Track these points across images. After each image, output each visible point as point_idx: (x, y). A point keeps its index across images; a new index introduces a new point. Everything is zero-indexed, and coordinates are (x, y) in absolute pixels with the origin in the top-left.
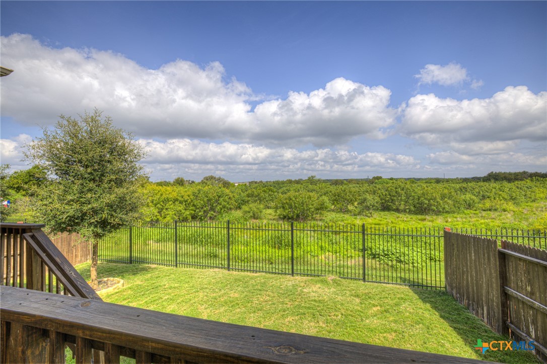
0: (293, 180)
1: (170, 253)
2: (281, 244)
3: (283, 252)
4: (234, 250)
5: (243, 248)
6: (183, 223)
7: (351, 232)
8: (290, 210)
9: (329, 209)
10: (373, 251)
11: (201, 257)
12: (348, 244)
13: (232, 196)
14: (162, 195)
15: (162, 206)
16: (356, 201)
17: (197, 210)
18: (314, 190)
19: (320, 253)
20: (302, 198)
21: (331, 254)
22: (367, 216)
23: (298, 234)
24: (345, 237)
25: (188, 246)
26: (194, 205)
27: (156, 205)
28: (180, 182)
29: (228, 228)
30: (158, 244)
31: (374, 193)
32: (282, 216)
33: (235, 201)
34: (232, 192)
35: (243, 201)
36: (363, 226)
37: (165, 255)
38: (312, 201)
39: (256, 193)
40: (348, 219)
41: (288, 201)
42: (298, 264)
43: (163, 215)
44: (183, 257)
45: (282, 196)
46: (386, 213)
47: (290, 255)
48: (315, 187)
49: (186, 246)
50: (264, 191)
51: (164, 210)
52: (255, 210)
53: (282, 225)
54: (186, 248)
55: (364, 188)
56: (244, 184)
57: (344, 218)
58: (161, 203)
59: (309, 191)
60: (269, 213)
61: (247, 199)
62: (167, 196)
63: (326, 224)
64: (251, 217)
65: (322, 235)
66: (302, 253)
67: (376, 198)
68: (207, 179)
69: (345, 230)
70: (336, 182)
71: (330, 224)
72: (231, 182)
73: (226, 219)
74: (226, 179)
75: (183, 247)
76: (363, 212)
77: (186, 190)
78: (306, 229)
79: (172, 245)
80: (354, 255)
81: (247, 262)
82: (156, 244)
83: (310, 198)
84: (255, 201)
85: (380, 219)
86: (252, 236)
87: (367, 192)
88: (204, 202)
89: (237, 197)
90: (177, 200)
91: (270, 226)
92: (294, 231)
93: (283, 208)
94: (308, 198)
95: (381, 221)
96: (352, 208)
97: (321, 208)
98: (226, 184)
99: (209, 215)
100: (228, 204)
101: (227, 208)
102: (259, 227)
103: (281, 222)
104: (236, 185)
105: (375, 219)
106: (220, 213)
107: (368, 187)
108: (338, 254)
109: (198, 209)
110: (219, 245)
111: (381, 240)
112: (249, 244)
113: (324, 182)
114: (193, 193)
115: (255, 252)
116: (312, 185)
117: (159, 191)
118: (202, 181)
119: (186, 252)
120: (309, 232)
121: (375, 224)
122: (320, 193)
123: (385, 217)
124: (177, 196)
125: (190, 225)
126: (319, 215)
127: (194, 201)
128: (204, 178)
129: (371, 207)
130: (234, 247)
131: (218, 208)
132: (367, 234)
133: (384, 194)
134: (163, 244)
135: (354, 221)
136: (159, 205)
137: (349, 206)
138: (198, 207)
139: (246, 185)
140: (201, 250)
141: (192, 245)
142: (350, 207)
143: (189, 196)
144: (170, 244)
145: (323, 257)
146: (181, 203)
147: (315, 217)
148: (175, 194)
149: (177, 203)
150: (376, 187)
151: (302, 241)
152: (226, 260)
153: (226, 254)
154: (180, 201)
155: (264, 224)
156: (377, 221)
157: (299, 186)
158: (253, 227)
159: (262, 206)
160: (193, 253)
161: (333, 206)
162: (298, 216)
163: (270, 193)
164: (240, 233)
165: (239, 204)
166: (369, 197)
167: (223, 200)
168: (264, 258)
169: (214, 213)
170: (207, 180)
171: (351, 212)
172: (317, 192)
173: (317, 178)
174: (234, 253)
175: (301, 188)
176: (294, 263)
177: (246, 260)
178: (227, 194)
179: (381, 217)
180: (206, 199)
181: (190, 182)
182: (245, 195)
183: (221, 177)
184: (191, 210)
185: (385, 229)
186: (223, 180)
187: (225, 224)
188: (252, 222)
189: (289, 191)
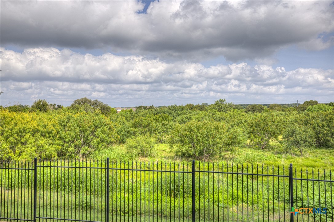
0: (195, 105)
1: (26, 203)
2: (179, 191)
3: (181, 201)
4: (115, 199)
5: (127, 195)
6: (45, 163)
7: (273, 176)
8: (190, 145)
9: (243, 144)
10: (305, 203)
11: (70, 208)
12: (270, 192)
13: (112, 126)
14: (16, 124)
15: (16, 139)
16: (281, 133)
17: (66, 145)
18: (224, 119)
19: (230, 203)
20: (207, 129)
21: (245, 205)
22: (296, 155)
23: (202, 177)
24: (264, 182)
25: (52, 194)
26: (61, 138)
27: (7, 138)
28: (41, 107)
29: (108, 169)
30: (10, 191)
31: (306, 123)
32: (179, 154)
33: (117, 133)
34: (114, 121)
35: (128, 132)
36: (291, 167)
37: (20, 207)
38: (221, 134)
39: (145, 122)
40: (270, 158)
41: (188, 133)
42: (202, 218)
43: (17, 152)
44: (45, 209)
45: (180, 126)
46: (324, 150)
47: (191, 206)
48: (225, 115)
49: (49, 194)
50: (156, 120)
51: (20, 145)
52: (144, 144)
53: (180, 165)
54: (49, 196)
55: (292, 117)
56: (129, 110)
57: (263, 157)
58: (15, 135)
59: (216, 120)
60: (162, 148)
61: (132, 129)
62: (24, 125)
63: (239, 165)
64: (139, 154)
65: (234, 180)
66: (206, 203)
67: (309, 130)
68: (79, 102)
69: (265, 173)
70: (253, 109)
71: (245, 165)
72: (112, 107)
73: (105, 156)
74: (104, 103)
75: (45, 195)
76: (290, 149)
77: (50, 116)
78: (212, 171)
79: (30, 192)
80: (277, 208)
81: (133, 215)
82: (6, 192)
83: (218, 129)
84: (144, 133)
85: (315, 159)
86: (139, 180)
87: (296, 121)
88: (75, 133)
89: (119, 127)
90: (37, 131)
91: (164, 166)
92: (196, 173)
93: (182, 141)
94: (215, 129)
95: (315, 161)
96: (275, 144)
97: (233, 142)
98: (105, 110)
99: (82, 151)
100: (108, 136)
101: (106, 142)
102: (149, 168)
103: (178, 161)
104: (119, 110)
105: (307, 158)
106: (97, 148)
107: (298, 116)
108: (255, 206)
109: (67, 142)
110: (94, 191)
111: (315, 188)
112: (135, 190)
113: (236, 108)
114: (60, 121)
115: (143, 201)
116: (220, 111)
117: (12, 119)
118: (72, 105)
119: (49, 202)
120: (216, 175)
121: (307, 166)
122: (231, 123)
123: (321, 156)
124: (38, 125)
125: (56, 165)
126: (229, 152)
127: (61, 132)
128: (76, 102)
129: (302, 142)
130: (115, 195)
131: (95, 141)
132: (296, 179)
133: (320, 125)
134: (16, 191)
135: (277, 161)
136: (11, 139)
137: (270, 140)
138: (67, 140)
139: (131, 111)
140: (70, 198)
141: (57, 191)
142: (273, 142)
143: (54, 126)
144: (26, 191)
145: (235, 210)
146: (43, 135)
147: (225, 155)
148: (34, 123)
149: (38, 135)
150: (308, 115)
151: (206, 187)
152: (104, 213)
153: (104, 203)
154: (42, 132)
155: (155, 163)
156: (309, 162)
157: (203, 112)
158: (141, 168)
159: (153, 140)
160: (59, 203)
161: (249, 141)
162: (201, 153)
163: (164, 122)
164: (123, 175)
165: (123, 136)
166: (299, 129)
167: (101, 131)
168: (155, 210)
169: (89, 149)
170: (79, 104)
171: (273, 149)
172: (228, 122)
173: (228, 102)
174: (115, 202)
175: (205, 115)
176: (196, 217)
177: (131, 212)
178: (107, 123)
179: (316, 157)
180: (78, 130)
181: (56, 107)
182: (131, 124)
183: (99, 100)
184: (57, 144)
185: (322, 173)
186: (100, 104)
187: (103, 163)
188: (139, 161)
189: (189, 119)
